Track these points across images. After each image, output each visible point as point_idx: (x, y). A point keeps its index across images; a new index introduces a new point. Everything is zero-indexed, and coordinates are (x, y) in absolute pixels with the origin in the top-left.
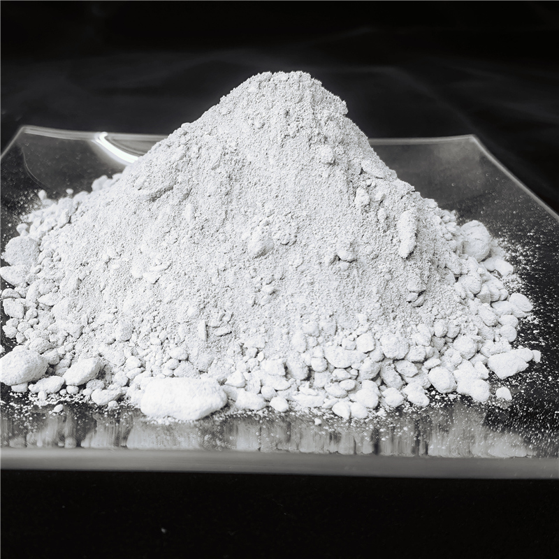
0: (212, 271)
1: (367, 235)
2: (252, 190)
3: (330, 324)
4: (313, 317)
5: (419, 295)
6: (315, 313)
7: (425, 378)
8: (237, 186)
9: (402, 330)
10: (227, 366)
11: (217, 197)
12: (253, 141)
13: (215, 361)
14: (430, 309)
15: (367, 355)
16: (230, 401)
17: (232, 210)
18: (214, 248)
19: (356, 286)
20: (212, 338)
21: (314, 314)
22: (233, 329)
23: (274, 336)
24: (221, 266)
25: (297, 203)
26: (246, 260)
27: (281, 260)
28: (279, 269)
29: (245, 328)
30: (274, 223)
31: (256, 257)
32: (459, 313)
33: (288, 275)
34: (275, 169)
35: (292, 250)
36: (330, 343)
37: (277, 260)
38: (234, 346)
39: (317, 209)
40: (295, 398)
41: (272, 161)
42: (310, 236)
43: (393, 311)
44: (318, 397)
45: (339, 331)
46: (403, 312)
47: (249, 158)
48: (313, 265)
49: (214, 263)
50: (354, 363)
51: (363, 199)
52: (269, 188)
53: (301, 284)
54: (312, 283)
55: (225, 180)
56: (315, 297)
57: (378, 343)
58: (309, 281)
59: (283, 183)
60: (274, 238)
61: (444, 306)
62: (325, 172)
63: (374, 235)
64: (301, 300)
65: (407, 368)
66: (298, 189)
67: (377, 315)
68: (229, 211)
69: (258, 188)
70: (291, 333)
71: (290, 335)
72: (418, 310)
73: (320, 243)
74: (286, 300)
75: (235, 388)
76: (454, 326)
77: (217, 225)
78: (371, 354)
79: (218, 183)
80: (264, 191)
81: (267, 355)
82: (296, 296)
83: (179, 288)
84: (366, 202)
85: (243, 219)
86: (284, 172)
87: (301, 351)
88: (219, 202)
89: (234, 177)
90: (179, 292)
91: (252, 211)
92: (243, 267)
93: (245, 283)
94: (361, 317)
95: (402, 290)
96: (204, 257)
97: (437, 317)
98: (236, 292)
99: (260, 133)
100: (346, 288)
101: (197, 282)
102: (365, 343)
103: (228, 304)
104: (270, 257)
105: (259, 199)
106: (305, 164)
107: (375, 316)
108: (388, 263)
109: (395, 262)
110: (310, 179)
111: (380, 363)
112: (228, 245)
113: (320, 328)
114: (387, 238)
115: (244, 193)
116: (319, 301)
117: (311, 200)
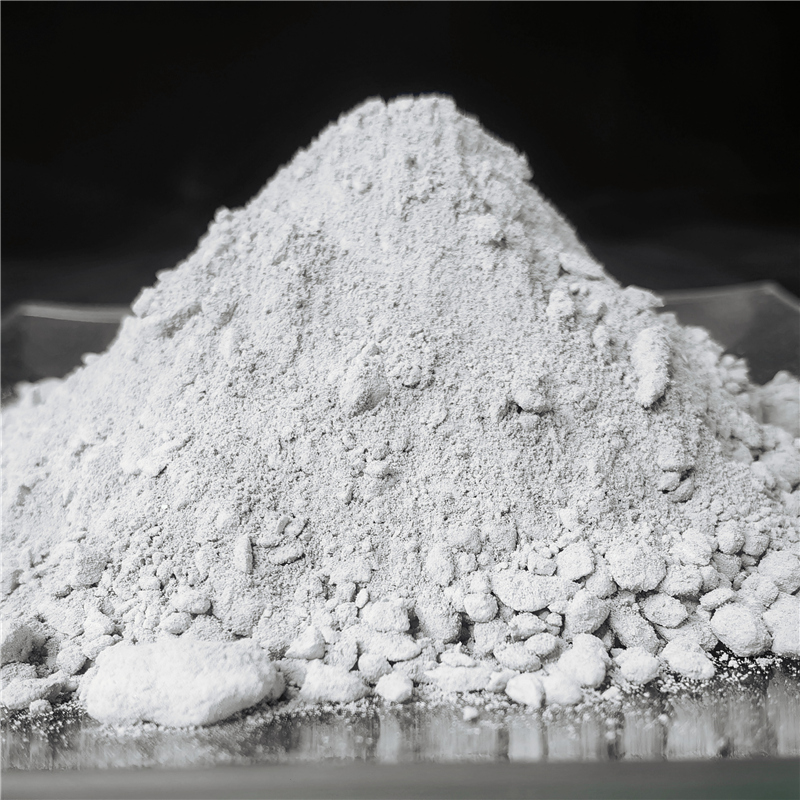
0: (268, 442)
1: (573, 367)
2: (349, 297)
3: (503, 528)
4: (467, 517)
5: (682, 479)
6: (473, 509)
7: (705, 629)
8: (320, 292)
9: (651, 537)
10: (291, 620)
11: (283, 312)
12: (352, 215)
13: (267, 613)
14: (705, 504)
15: (580, 585)
16: (291, 688)
17: (309, 333)
18: (274, 402)
19: (554, 458)
20: (262, 569)
21: (470, 512)
22: (308, 548)
23: (390, 557)
24: (285, 433)
25: (435, 315)
26: (334, 420)
27: (406, 417)
28: (400, 431)
29: (333, 545)
30: (390, 350)
31: (355, 414)
32: (765, 510)
33: (419, 443)
34: (392, 258)
35: (425, 397)
36: (503, 565)
37: (398, 417)
38: (309, 582)
39: (474, 325)
40: (429, 675)
41: (385, 245)
42: (461, 372)
43: (631, 507)
44: (477, 670)
45: (522, 542)
46: (652, 507)
47: (344, 245)
48: (467, 423)
49: (272, 429)
50: (553, 599)
51: (561, 306)
52: (382, 291)
53: (445, 458)
54: (466, 456)
55: (296, 281)
56: (472, 480)
57: (601, 561)
58: (459, 452)
59: (406, 283)
60: (388, 375)
61: (734, 497)
62: (487, 258)
63: (587, 368)
64: (443, 487)
65: (667, 609)
66: (436, 289)
67: (598, 512)
68: (305, 336)
69: (360, 292)
70: (424, 549)
71: (422, 554)
72: (682, 507)
73: (480, 383)
74: (414, 490)
75: (304, 661)
76: (757, 532)
77: (283, 361)
78: (589, 582)
79: (284, 287)
80: (372, 297)
81: (375, 594)
82: (434, 480)
83: (204, 479)
84: (568, 312)
85: (331, 348)
86: (409, 262)
87: (444, 582)
88: (287, 320)
89: (314, 275)
90: (201, 486)
91: (350, 333)
92: (328, 430)
93: (332, 460)
94: (566, 515)
95: (648, 468)
96: (253, 419)
97: (722, 517)
98: (315, 479)
99: (365, 200)
100: (535, 462)
101: (237, 465)
102: (575, 561)
103: (299, 502)
104: (384, 410)
105: (362, 310)
106: (448, 247)
107: (594, 513)
108: (617, 417)
109: (629, 416)
110: (460, 272)
111: (609, 601)
112: (301, 395)
113: (483, 537)
114: (612, 374)
115: (334, 303)
116: (480, 488)
117: (463, 311)
